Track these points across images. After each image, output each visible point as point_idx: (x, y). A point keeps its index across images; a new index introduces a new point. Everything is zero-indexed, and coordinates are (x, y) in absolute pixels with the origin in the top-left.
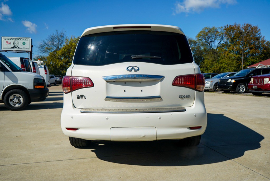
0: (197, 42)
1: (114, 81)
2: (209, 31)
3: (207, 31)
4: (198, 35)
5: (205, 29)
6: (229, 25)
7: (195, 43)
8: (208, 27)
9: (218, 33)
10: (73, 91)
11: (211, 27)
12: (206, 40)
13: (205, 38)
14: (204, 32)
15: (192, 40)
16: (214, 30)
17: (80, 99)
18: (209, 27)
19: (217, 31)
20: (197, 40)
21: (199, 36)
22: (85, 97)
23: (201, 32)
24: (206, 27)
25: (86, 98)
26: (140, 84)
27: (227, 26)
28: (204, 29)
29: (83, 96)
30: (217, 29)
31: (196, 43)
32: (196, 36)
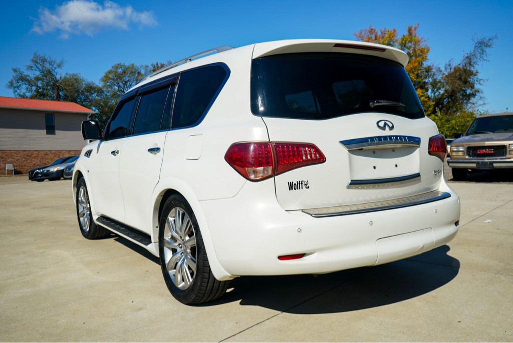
0: (105, 89)
1: (360, 149)
2: (124, 72)
3: (120, 71)
4: (104, 76)
5: (117, 68)
6: (160, 64)
7: (100, 91)
8: (122, 64)
9: (142, 76)
10: (277, 175)
11: (127, 64)
12: (119, 87)
13: (118, 83)
14: (115, 72)
15: (95, 85)
16: (134, 70)
17: (295, 189)
18: (124, 64)
19: (139, 73)
20: (104, 87)
21: (106, 78)
22: (306, 185)
23: (110, 72)
24: (119, 63)
25: (308, 187)
26: (393, 153)
27: (157, 64)
28: (115, 66)
29: (302, 183)
30: (138, 68)
31: (103, 92)
32: (101, 79)
